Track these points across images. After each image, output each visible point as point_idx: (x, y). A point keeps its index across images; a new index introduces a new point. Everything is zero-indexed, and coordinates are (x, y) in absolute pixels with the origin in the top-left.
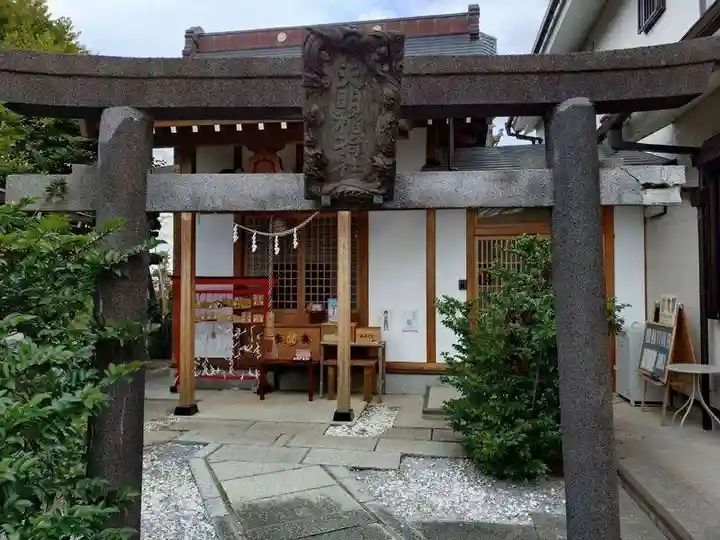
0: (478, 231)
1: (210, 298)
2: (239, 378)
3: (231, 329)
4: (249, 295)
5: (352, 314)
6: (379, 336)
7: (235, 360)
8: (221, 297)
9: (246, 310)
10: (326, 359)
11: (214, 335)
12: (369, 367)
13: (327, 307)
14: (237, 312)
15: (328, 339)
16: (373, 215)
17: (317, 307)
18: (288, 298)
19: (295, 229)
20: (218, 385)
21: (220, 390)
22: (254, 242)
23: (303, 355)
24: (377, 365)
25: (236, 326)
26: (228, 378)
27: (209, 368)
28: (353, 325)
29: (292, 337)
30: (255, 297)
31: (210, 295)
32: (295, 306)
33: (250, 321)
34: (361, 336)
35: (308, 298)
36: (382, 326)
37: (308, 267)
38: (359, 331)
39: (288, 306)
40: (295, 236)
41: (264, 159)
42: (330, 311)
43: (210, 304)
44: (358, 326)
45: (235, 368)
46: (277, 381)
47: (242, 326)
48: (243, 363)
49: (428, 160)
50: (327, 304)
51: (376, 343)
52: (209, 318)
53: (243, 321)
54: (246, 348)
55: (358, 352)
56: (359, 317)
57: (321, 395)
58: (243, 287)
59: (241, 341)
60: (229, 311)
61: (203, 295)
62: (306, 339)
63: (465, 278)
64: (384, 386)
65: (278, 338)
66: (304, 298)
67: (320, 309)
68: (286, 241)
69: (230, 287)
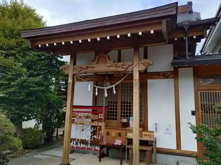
0: (200, 88)
1: (82, 114)
2: (92, 149)
3: (90, 128)
4: (97, 114)
5: (140, 124)
6: (153, 135)
7: (91, 141)
8: (86, 114)
9: (96, 120)
10: (128, 145)
11: (83, 130)
12: (149, 151)
13: (129, 120)
14: (93, 121)
15: (129, 135)
16: (149, 81)
17: (125, 120)
18: (113, 116)
19: (114, 86)
20: (83, 152)
21: (85, 154)
22: (97, 91)
23: (118, 142)
24: (152, 150)
25: (92, 126)
26: (88, 149)
27: (80, 144)
28: (141, 129)
29: (114, 133)
30: (100, 114)
31: (82, 113)
32: (116, 119)
33: (97, 125)
34: (145, 135)
35: (121, 116)
36: (154, 130)
37: (122, 103)
38: (144, 133)
39: (113, 119)
40: (114, 88)
41: (102, 56)
42: (131, 122)
43: (82, 117)
44: (143, 130)
45: (91, 145)
46: (108, 152)
47: (94, 127)
48: (94, 143)
49: (174, 58)
50: (129, 119)
51: (152, 139)
52: (81, 122)
53: (94, 125)
54: (95, 136)
55: (143, 143)
56: (143, 125)
57: (126, 162)
58: (95, 111)
59: (94, 133)
60: (89, 120)
61: (80, 113)
62: (120, 135)
63: (194, 110)
64: (156, 159)
65: (108, 134)
66: (120, 116)
67: (126, 121)
68: (110, 91)
69: (91, 110)
